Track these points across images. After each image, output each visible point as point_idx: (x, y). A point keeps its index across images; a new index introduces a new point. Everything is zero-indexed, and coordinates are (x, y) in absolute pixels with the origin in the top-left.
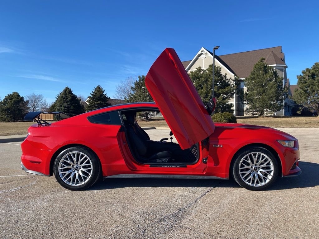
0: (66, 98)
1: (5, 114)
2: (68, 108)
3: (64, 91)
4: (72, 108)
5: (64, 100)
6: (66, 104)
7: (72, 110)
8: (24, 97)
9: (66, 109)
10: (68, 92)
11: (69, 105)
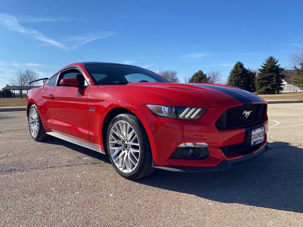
0: (237, 72)
2: (238, 81)
3: (235, 65)
4: (242, 81)
5: (235, 74)
6: (236, 78)
7: (241, 83)
9: (236, 83)
10: (239, 66)
11: (239, 78)
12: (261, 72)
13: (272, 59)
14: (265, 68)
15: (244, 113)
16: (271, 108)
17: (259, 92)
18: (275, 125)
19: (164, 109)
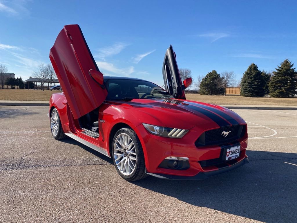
0: (250, 74)
1: (205, 89)
2: (251, 84)
3: (249, 67)
4: (255, 83)
5: (249, 76)
6: (250, 79)
7: (255, 85)
8: (220, 74)
9: (249, 84)
10: (254, 68)
11: (253, 80)
12: (275, 74)
13: (287, 63)
14: (280, 70)
15: (223, 133)
16: (277, 115)
17: (272, 95)
18: (271, 136)
19: (156, 128)
